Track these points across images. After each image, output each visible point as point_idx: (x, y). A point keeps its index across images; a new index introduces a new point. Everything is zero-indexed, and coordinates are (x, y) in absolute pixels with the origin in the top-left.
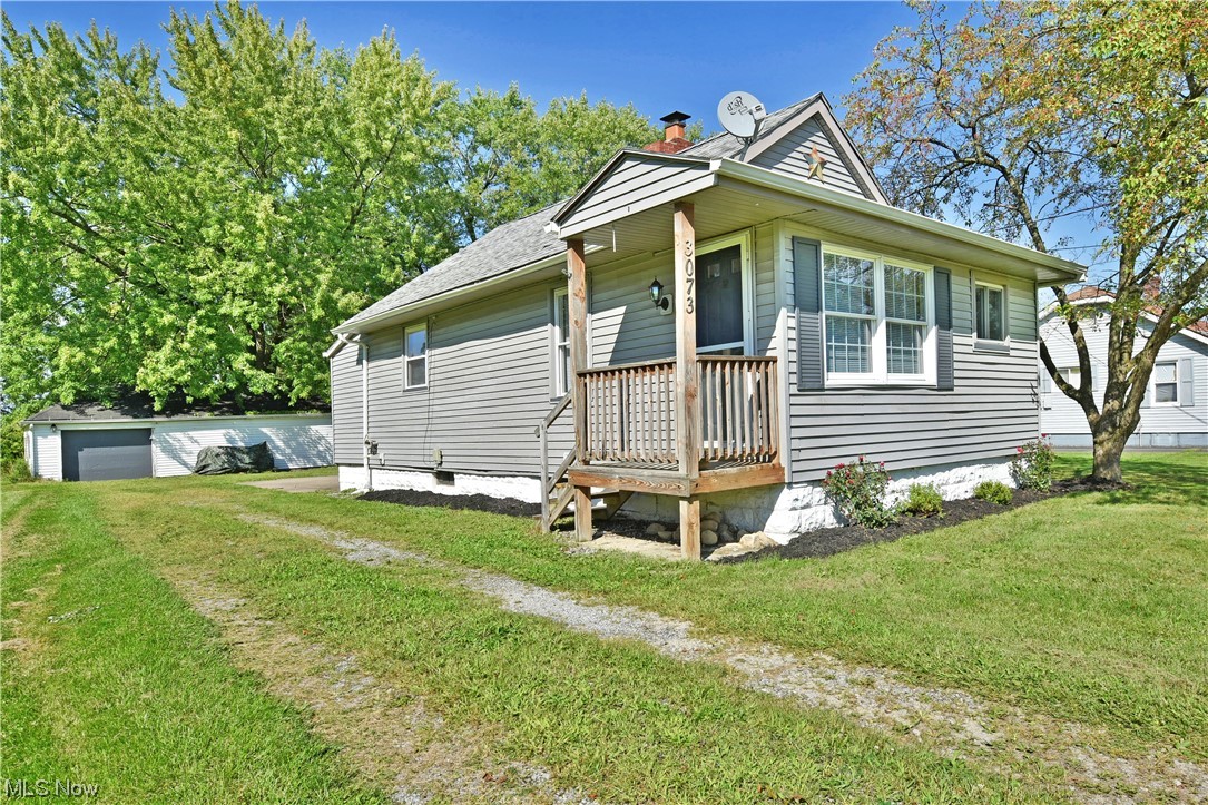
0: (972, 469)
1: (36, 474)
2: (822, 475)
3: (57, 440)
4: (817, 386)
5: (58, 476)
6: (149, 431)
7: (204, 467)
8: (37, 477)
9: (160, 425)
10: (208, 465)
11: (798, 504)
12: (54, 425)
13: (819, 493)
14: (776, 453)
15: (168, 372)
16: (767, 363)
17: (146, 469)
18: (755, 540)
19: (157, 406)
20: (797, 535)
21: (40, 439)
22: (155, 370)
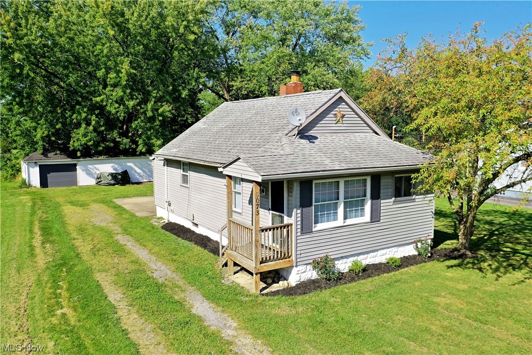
0: (390, 249)
1: (29, 185)
2: (311, 261)
3: (37, 169)
4: (309, 231)
5: (38, 185)
6: (75, 165)
7: (100, 182)
8: (30, 186)
9: (80, 162)
10: (101, 181)
11: (300, 272)
12: (36, 163)
13: (309, 267)
14: (291, 256)
15: (84, 140)
16: (288, 226)
17: (74, 182)
18: (283, 284)
19: (79, 154)
20: (299, 283)
21: (31, 169)
22: (78, 140)
